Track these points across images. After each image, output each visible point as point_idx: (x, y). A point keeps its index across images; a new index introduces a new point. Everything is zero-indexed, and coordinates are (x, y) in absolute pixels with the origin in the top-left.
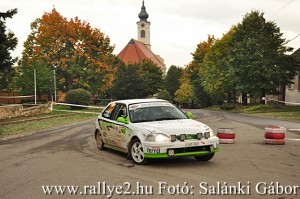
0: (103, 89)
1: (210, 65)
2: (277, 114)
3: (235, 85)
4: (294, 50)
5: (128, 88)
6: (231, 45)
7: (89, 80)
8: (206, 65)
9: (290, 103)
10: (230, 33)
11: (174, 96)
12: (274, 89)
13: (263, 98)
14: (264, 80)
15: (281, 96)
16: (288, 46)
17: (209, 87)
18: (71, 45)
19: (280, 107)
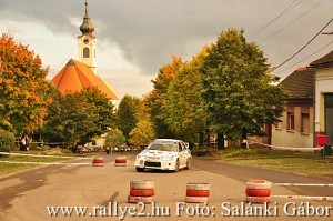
0: (31, 128)
1: (176, 97)
2: (261, 161)
3: (209, 123)
4: (281, 80)
5: (66, 126)
6: (201, 70)
7: (11, 116)
8: (171, 97)
9: (277, 147)
10: (201, 56)
11: (128, 137)
12: (258, 129)
13: (245, 141)
14: (245, 117)
15: (266, 138)
16: (273, 74)
17: (175, 126)
19: (266, 152)
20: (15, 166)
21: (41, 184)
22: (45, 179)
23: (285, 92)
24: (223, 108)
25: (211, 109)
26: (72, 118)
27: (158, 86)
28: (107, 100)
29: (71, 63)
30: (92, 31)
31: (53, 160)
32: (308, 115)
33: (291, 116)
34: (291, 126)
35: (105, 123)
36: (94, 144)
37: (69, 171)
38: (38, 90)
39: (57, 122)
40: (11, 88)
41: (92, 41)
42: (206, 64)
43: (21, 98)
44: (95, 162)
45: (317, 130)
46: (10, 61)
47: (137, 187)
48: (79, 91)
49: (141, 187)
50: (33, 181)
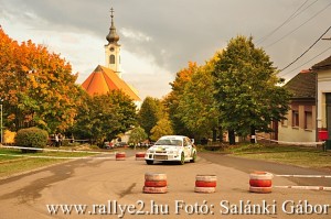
0: (63, 127)
1: (191, 98)
2: (268, 155)
3: (221, 121)
4: (286, 82)
5: (94, 125)
6: (213, 73)
7: (46, 116)
8: (186, 98)
9: (283, 142)
10: (213, 61)
11: (150, 134)
12: (265, 126)
13: (253, 137)
14: (253, 115)
15: (273, 134)
16: (279, 76)
17: (190, 124)
18: (22, 74)
19: (272, 147)
20: (48, 160)
21: (69, 176)
22: (73, 172)
23: (290, 92)
24: (233, 107)
25: (222, 108)
26: (99, 117)
27: (175, 88)
28: (130, 101)
29: (99, 69)
30: (117, 40)
31: (81, 155)
32: (311, 113)
33: (296, 114)
34: (296, 122)
35: (128, 122)
36: (120, 140)
37: (94, 165)
38: (69, 93)
39: (87, 121)
40: (46, 92)
41: (117, 49)
42: (217, 68)
43: (54, 100)
44: (118, 156)
45: (320, 126)
46: (44, 68)
47: (151, 178)
48: (105, 93)
49: (155, 178)
50: (62, 174)
